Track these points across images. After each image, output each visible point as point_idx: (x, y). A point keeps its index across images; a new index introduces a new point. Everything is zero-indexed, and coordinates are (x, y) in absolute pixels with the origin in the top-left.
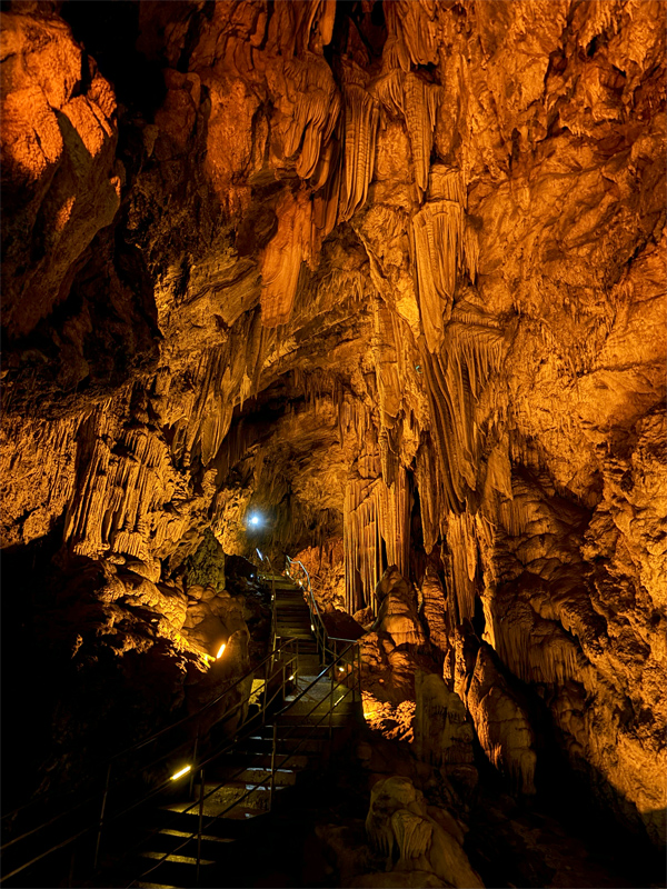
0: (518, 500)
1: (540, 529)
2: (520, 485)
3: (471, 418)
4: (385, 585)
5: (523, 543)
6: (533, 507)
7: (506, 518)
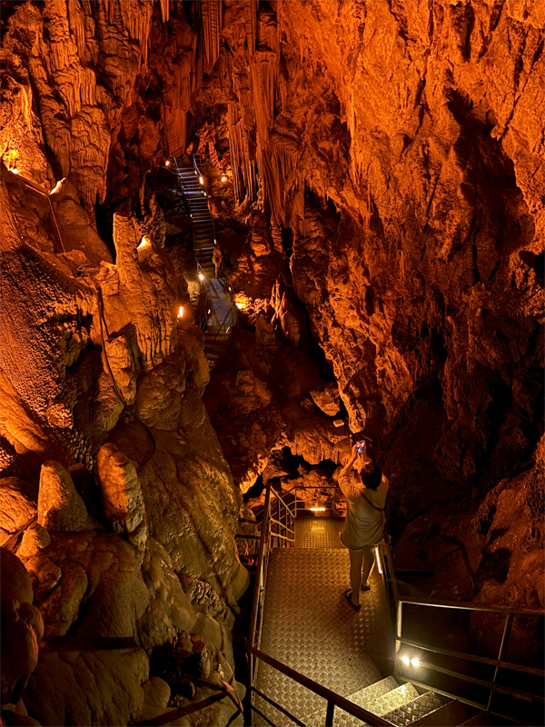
0: (307, 221)
1: (315, 235)
2: (309, 211)
3: (282, 189)
4: (251, 221)
5: (307, 242)
6: (313, 224)
7: (301, 228)
